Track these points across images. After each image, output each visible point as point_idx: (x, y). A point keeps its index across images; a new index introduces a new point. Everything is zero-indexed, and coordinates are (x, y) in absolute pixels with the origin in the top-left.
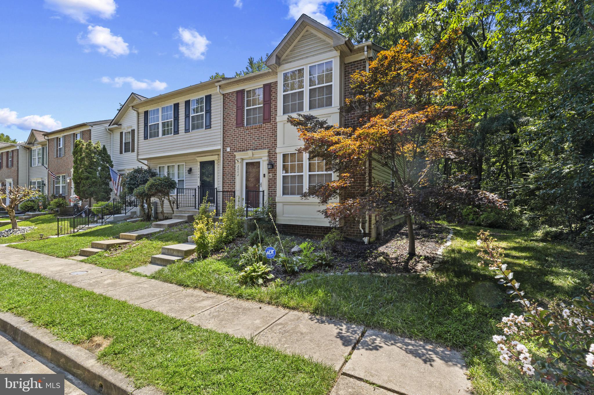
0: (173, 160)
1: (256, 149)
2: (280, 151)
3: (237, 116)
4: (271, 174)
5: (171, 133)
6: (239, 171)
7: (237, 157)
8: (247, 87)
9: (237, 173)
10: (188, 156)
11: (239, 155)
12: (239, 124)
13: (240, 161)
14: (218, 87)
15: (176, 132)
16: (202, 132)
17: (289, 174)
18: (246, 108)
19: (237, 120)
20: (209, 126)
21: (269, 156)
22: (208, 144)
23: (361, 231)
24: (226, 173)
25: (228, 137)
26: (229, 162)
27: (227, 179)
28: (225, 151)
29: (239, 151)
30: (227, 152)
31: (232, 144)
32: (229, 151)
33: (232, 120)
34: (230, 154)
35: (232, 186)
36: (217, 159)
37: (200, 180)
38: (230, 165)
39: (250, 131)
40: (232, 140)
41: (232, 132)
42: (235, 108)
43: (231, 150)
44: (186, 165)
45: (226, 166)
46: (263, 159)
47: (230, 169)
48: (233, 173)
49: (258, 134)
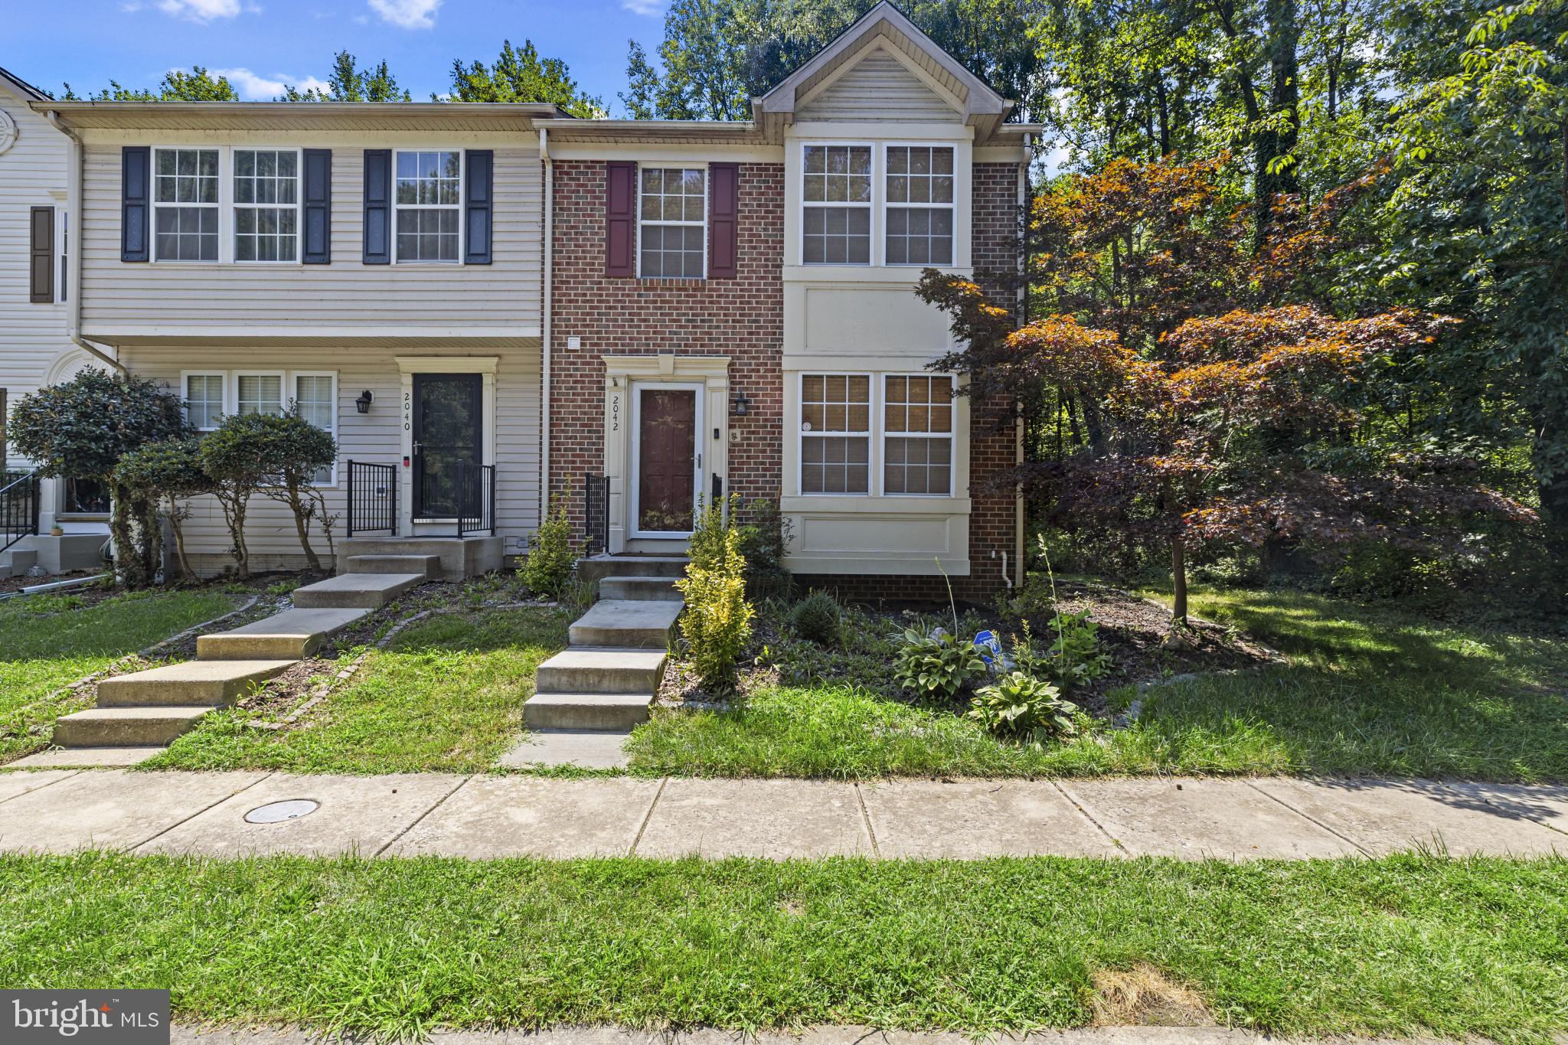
0: (276, 358)
1: (685, 352)
2: (795, 366)
3: (609, 240)
4: (737, 431)
5: (292, 257)
6: (621, 415)
7: (610, 371)
8: (650, 157)
9: (609, 422)
10: (351, 350)
11: (616, 366)
12: (618, 266)
13: (622, 382)
14: (543, 133)
15: (319, 253)
16: (453, 272)
17: (824, 434)
18: (640, 223)
19: (609, 253)
20: (481, 255)
21: (731, 377)
22: (484, 315)
23: (1005, 583)
24: (563, 419)
25: (570, 301)
26: (575, 382)
27: (566, 438)
28: (558, 346)
29: (615, 352)
30: (567, 351)
31: (587, 326)
32: (578, 347)
33: (589, 252)
34: (580, 357)
35: (590, 462)
36: (494, 369)
37: (415, 438)
38: (578, 394)
39: (659, 296)
40: (588, 314)
41: (588, 289)
42: (601, 215)
43: (582, 344)
44: (339, 381)
45: (563, 394)
46: (711, 383)
47: (580, 407)
48: (593, 419)
49: (691, 308)
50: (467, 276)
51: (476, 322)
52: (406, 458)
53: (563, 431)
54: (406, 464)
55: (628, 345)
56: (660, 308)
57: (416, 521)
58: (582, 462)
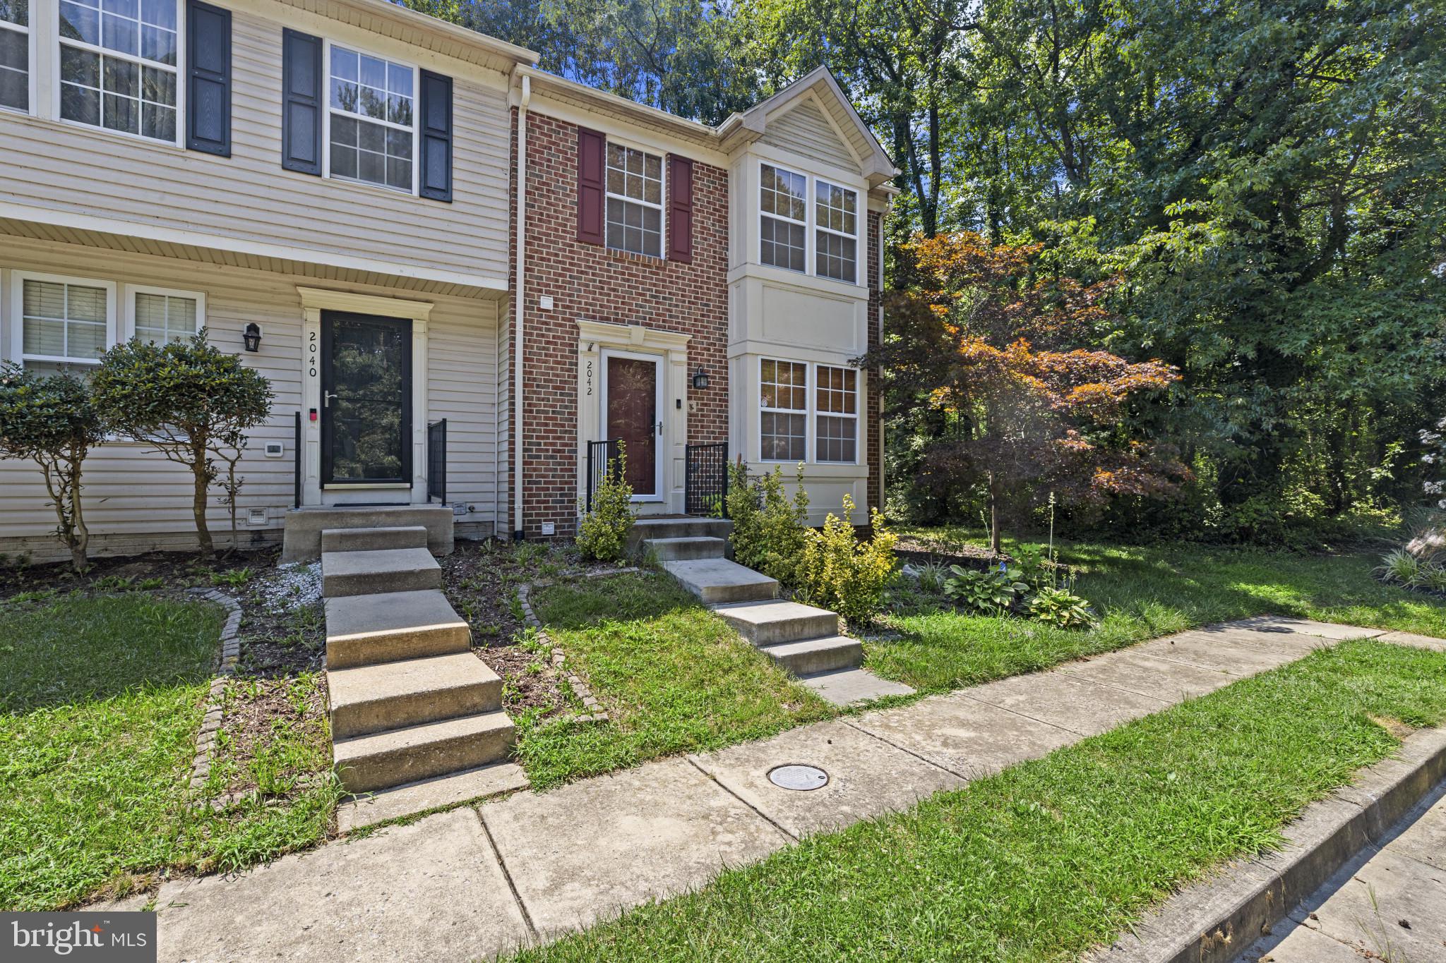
1: (651, 325)
2: (748, 350)
3: (580, 205)
4: (694, 403)
5: (168, 136)
6: (594, 380)
7: (584, 336)
9: (582, 386)
10: (232, 269)
11: (589, 330)
13: (595, 348)
14: (527, 82)
15: (211, 140)
16: (404, 203)
17: (776, 410)
18: (607, 194)
19: (580, 217)
20: (440, 191)
21: (688, 353)
24: (534, 379)
25: (542, 259)
26: (548, 343)
27: (538, 399)
28: (531, 304)
29: (587, 317)
30: (539, 309)
31: (560, 287)
32: (551, 308)
33: (561, 212)
34: (552, 317)
35: (563, 426)
36: (426, 316)
37: (324, 387)
38: (551, 356)
39: (627, 268)
40: (560, 275)
41: (560, 250)
42: (572, 176)
43: (555, 305)
44: (207, 306)
45: (535, 354)
46: (674, 357)
47: (552, 368)
48: (565, 382)
49: (655, 285)
50: (421, 210)
51: (432, 263)
52: (313, 411)
53: (535, 392)
54: (313, 418)
55: (599, 312)
56: (628, 280)
57: (327, 486)
58: (554, 425)
